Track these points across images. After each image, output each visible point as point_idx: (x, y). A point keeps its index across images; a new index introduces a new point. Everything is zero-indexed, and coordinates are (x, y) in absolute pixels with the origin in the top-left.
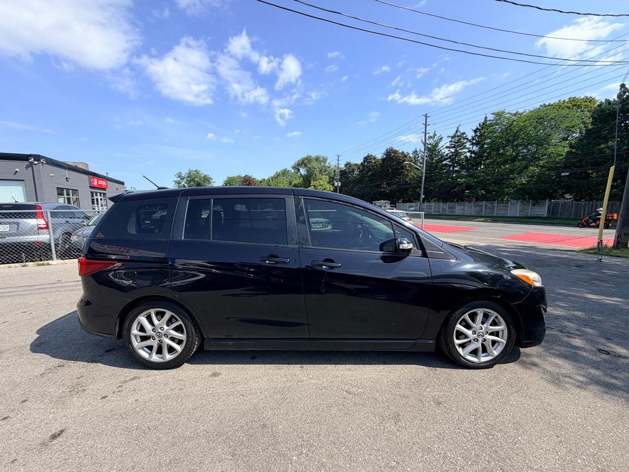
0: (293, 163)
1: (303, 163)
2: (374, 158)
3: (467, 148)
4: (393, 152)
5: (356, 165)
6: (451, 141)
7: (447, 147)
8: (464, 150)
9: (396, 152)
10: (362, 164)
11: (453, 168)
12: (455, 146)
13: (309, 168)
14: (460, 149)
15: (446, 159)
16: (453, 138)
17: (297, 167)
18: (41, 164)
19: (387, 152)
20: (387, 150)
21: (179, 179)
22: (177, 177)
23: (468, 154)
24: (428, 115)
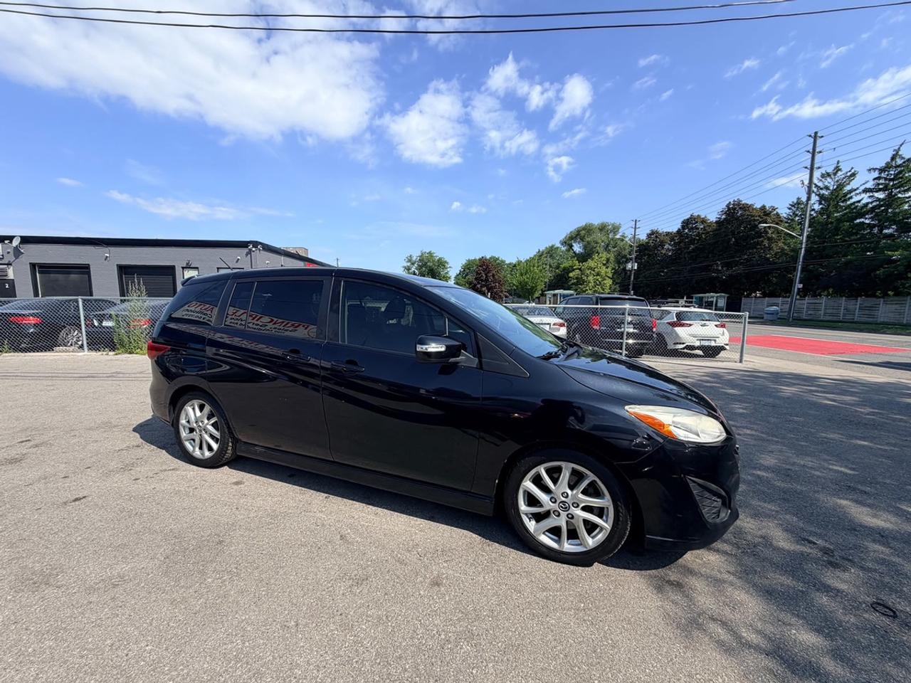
0: (562, 237)
1: (577, 235)
2: (704, 221)
4: (741, 208)
5: (668, 234)
6: (878, 178)
9: (746, 208)
10: (679, 231)
11: (881, 231)
13: (588, 242)
14: (899, 192)
15: (862, 215)
16: (882, 170)
17: (568, 242)
18: (258, 251)
19: (729, 209)
20: (728, 206)
21: (409, 264)
22: (408, 262)
24: (819, 135)
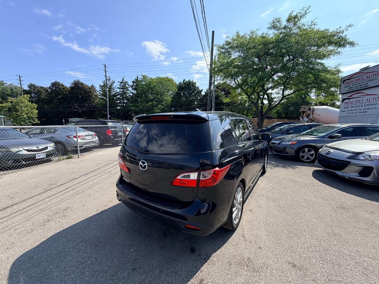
3: (129, 91)
4: (80, 84)
6: (120, 85)
7: (118, 88)
8: (128, 92)
9: (82, 84)
10: (50, 88)
12: (123, 87)
14: (126, 90)
15: (118, 95)
23: (131, 94)
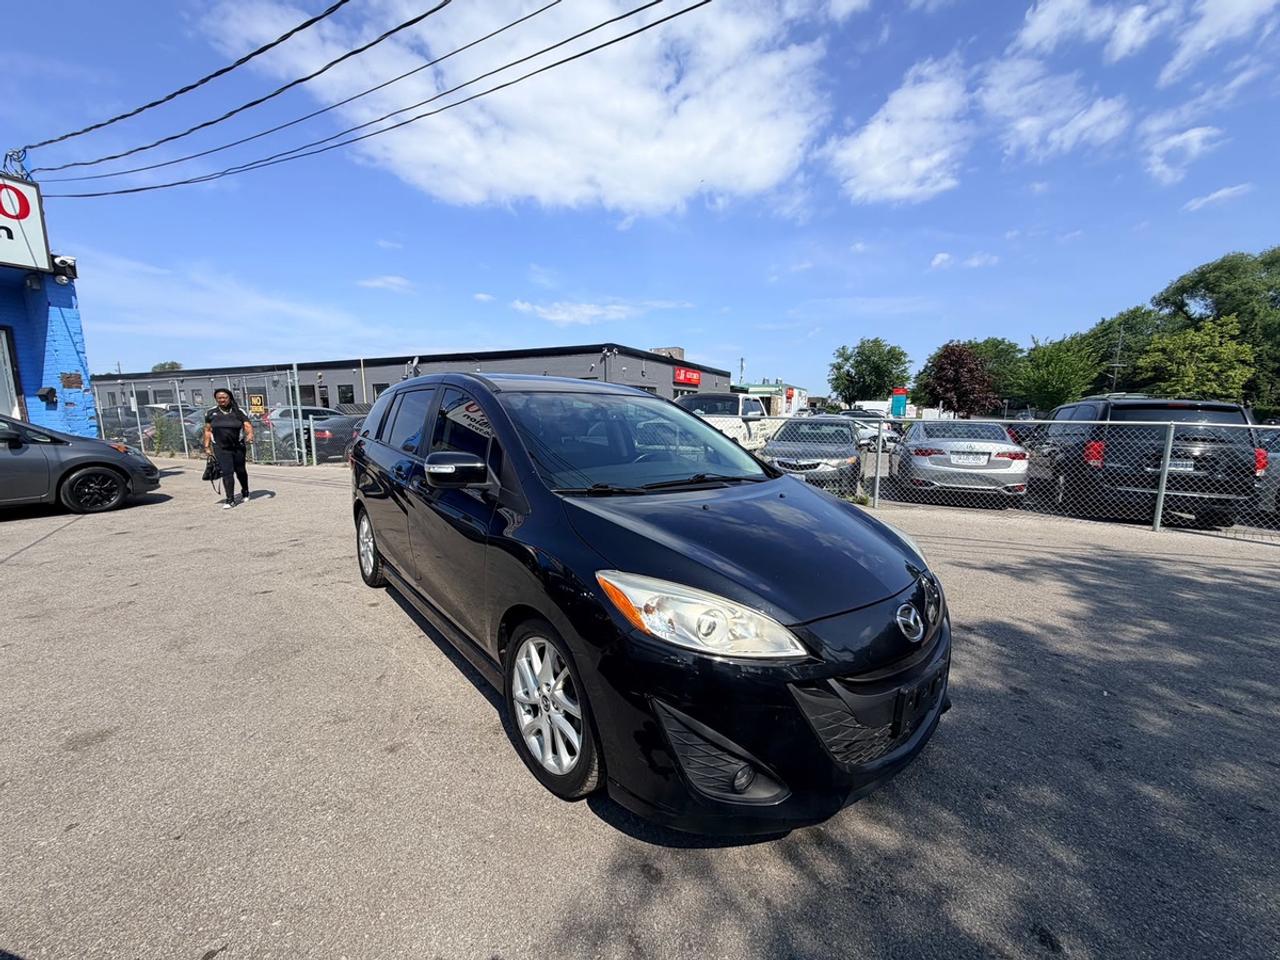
1: (1199, 282)
17: (1173, 298)
21: (840, 360)
22: (838, 357)
